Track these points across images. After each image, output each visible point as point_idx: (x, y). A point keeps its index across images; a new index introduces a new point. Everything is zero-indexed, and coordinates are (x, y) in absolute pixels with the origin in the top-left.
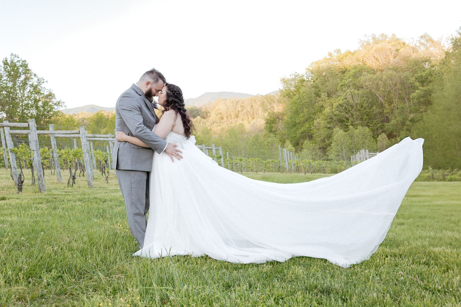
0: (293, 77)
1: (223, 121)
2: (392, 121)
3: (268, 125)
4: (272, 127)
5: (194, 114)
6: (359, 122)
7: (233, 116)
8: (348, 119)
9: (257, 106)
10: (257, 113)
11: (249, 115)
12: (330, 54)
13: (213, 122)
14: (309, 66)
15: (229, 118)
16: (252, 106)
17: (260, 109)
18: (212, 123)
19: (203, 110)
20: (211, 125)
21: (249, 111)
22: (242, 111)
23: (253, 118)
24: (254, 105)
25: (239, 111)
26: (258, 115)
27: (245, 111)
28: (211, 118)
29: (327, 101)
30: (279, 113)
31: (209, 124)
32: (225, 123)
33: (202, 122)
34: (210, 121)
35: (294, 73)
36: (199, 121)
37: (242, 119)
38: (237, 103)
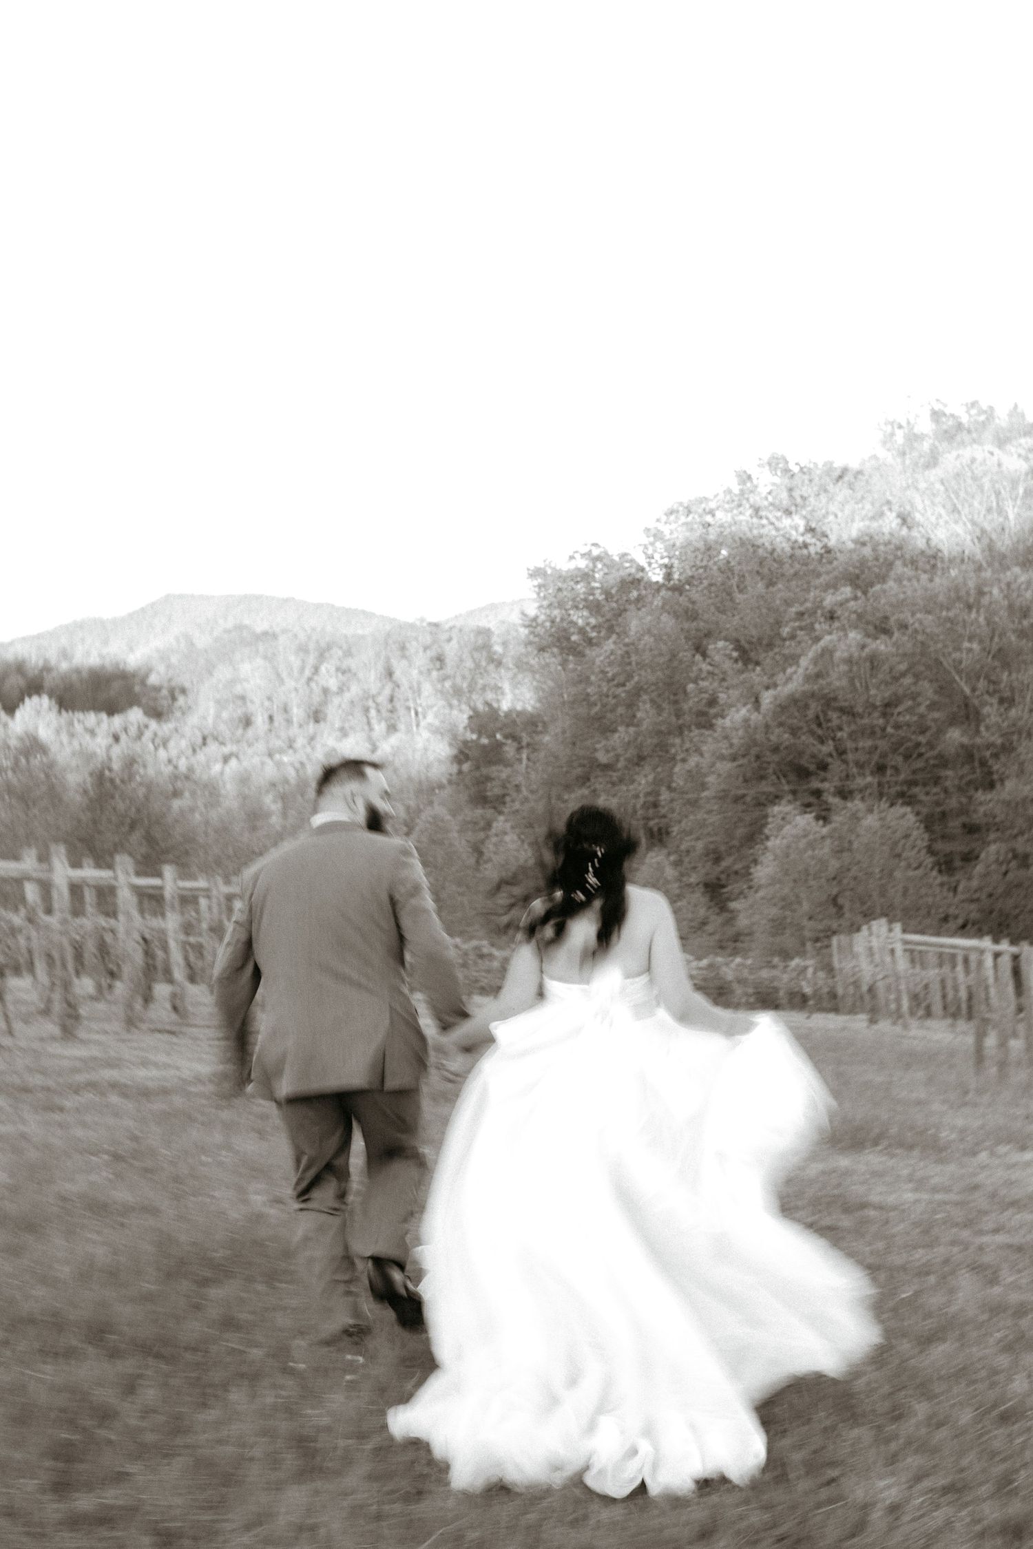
0: (582, 564)
1: (250, 732)
2: (1009, 785)
3: (466, 767)
4: (488, 779)
5: (112, 693)
6: (869, 779)
7: (297, 713)
8: (824, 767)
9: (415, 672)
10: (411, 705)
11: (373, 713)
12: (745, 478)
13: (204, 739)
14: (658, 520)
15: (279, 719)
16: (390, 674)
17: (427, 689)
18: (200, 741)
19: (153, 679)
20: (194, 751)
21: (374, 691)
22: (341, 690)
23: (392, 728)
24: (399, 667)
25: (326, 691)
26: (417, 713)
27: (355, 690)
28: (193, 720)
29: (735, 681)
30: (519, 714)
31: (184, 743)
32: (261, 747)
33: (148, 735)
34: (187, 730)
35: (585, 550)
36: (133, 730)
37: (342, 729)
38: (322, 655)
